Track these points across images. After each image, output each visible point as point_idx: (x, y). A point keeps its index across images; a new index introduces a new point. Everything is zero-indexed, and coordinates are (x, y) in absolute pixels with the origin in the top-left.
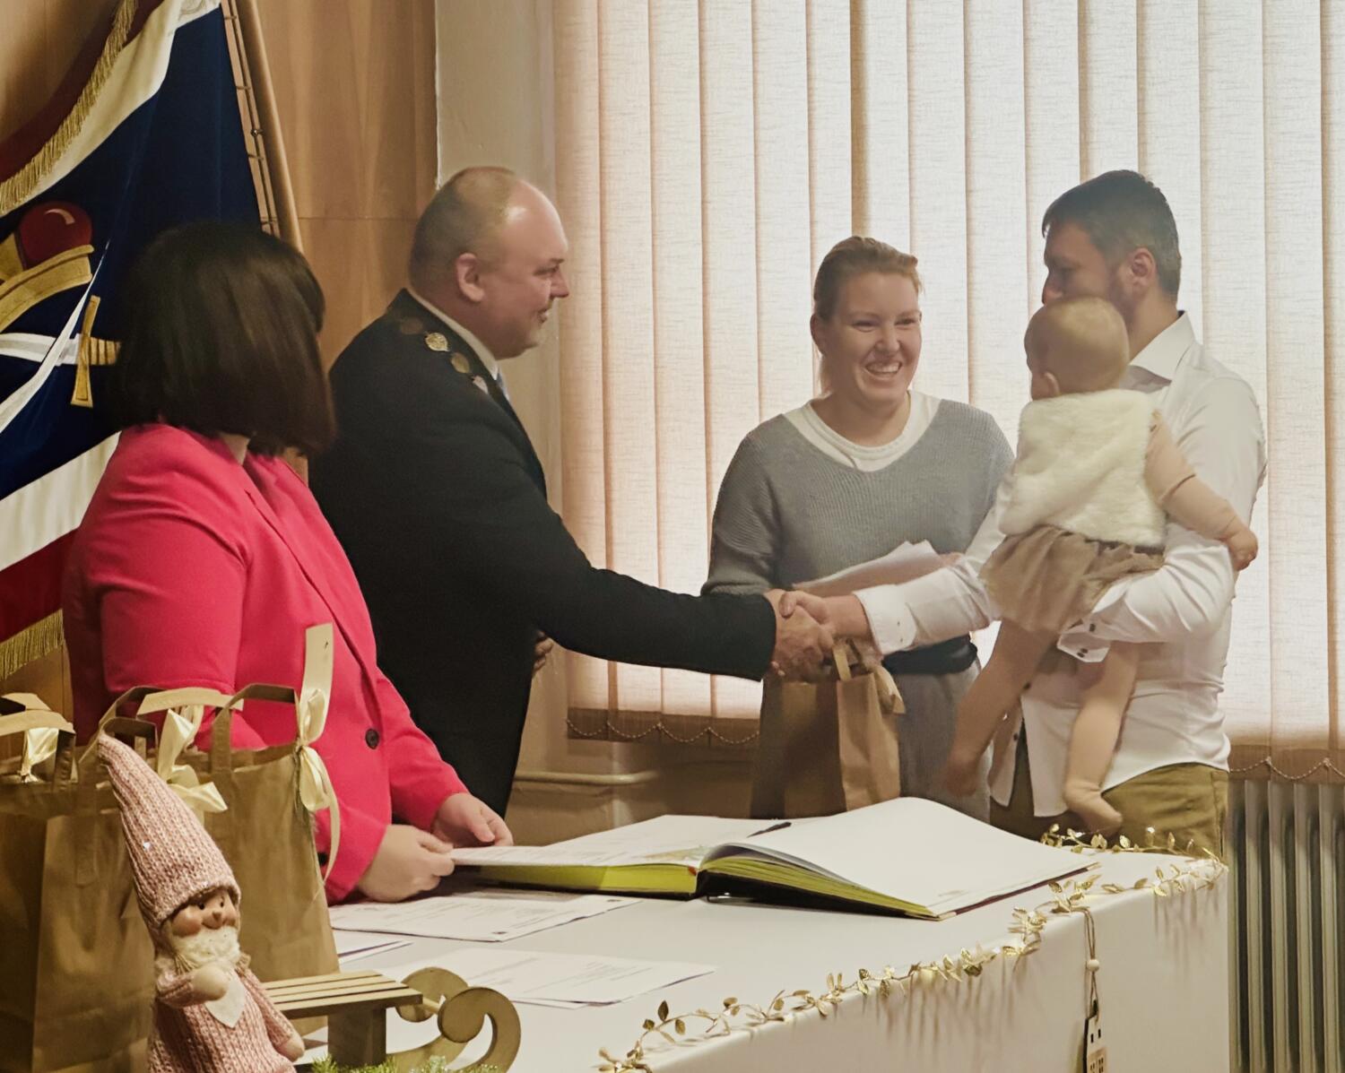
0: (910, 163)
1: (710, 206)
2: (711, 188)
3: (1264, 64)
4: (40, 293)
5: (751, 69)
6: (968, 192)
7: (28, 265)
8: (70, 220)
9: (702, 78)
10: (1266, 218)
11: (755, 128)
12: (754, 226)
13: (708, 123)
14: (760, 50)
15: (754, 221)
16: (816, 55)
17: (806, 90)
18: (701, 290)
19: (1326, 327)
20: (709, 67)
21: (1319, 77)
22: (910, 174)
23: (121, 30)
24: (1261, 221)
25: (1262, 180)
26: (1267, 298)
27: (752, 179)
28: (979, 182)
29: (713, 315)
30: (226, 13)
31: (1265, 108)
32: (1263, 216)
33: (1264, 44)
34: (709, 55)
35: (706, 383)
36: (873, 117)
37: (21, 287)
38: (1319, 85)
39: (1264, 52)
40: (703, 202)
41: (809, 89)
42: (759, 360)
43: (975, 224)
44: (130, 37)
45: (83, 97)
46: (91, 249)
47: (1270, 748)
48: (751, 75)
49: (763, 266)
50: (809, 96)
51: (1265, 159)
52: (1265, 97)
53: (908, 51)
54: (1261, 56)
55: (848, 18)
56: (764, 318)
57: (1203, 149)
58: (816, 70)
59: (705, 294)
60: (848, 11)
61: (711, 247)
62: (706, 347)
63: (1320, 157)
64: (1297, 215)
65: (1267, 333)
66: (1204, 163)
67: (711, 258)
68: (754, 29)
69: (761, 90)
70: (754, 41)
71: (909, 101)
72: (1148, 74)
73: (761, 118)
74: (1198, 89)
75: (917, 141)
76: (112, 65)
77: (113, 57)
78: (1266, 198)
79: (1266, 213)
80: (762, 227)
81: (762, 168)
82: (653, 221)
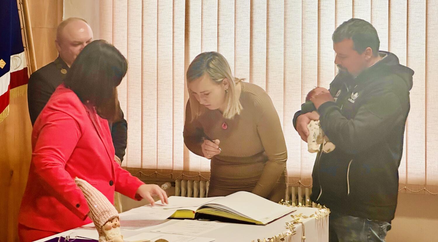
0: (202, 17)
6: (218, 25)
12: (157, 33)
13: (144, 4)
15: (156, 31)
19: (318, 64)
22: (202, 20)
26: (302, 56)
27: (156, 20)
28: (221, 22)
32: (301, 34)
35: (142, 76)
40: (142, 26)
42: (157, 70)
43: (220, 34)
47: (300, 178)
51: (302, 18)
52: (302, 2)
56: (159, 58)
57: (285, 15)
61: (144, 38)
63: (317, 18)
64: (311, 34)
65: (302, 65)
66: (285, 19)
67: (144, 41)
75: (204, 11)
78: (302, 29)
80: (159, 33)
81: (159, 17)
82: (128, 31)
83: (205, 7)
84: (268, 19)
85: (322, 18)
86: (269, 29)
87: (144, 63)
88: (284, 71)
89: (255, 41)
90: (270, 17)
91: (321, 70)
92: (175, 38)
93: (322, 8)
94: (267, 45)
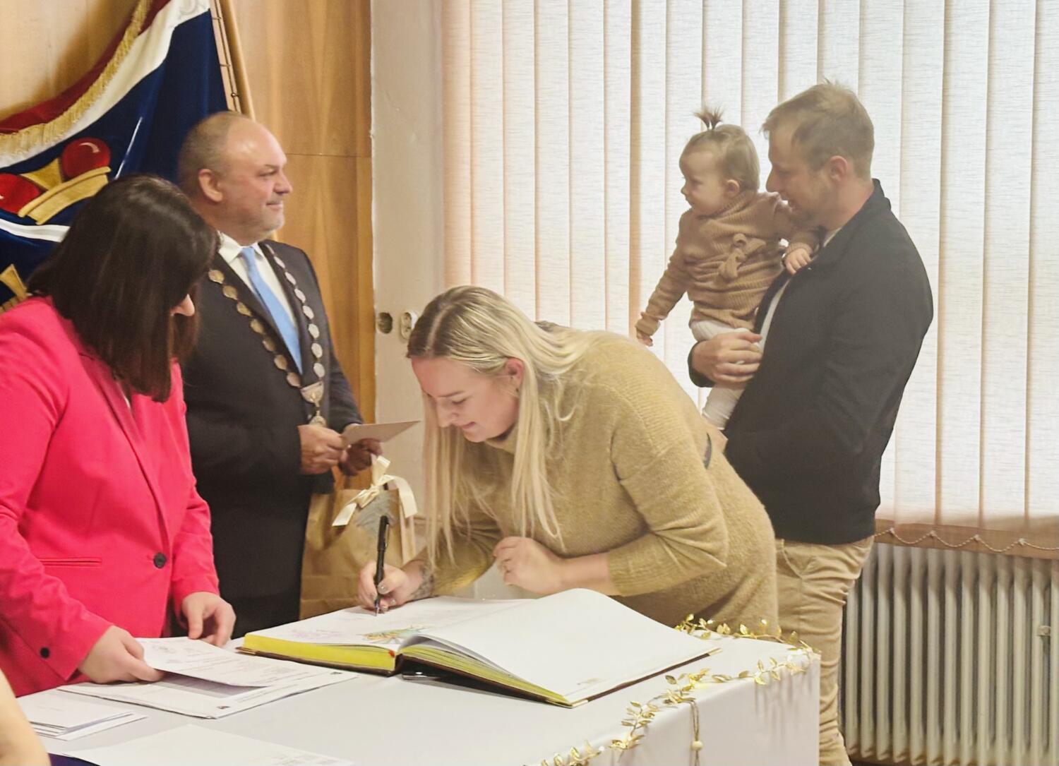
1: (540, 150)
2: (541, 139)
3: (903, 54)
4: (72, 199)
5: (567, 59)
7: (67, 177)
8: (96, 150)
9: (536, 65)
10: (901, 161)
11: (570, 98)
12: (568, 164)
13: (540, 95)
14: (573, 46)
15: (568, 161)
17: (603, 73)
18: (534, 206)
21: (941, 63)
23: (136, 24)
24: (897, 163)
25: (899, 135)
27: (567, 133)
29: (541, 222)
30: (214, 15)
31: (903, 85)
33: (904, 40)
35: (537, 266)
36: (645, 92)
37: (60, 194)
38: (942, 69)
39: (904, 46)
40: (536, 148)
41: (605, 72)
42: (571, 252)
44: (144, 28)
45: (108, 68)
46: (108, 170)
48: (567, 63)
49: (574, 190)
50: (605, 77)
53: (667, 47)
54: (901, 49)
55: (629, 25)
56: (574, 225)
58: (610, 61)
59: (536, 208)
60: (630, 20)
61: (541, 178)
62: (536, 242)
67: (541, 185)
68: (570, 33)
71: (667, 81)
74: (857, 71)
76: (130, 48)
77: (130, 42)
79: (901, 157)
80: (573, 166)
81: (574, 126)
92: (610, 176)
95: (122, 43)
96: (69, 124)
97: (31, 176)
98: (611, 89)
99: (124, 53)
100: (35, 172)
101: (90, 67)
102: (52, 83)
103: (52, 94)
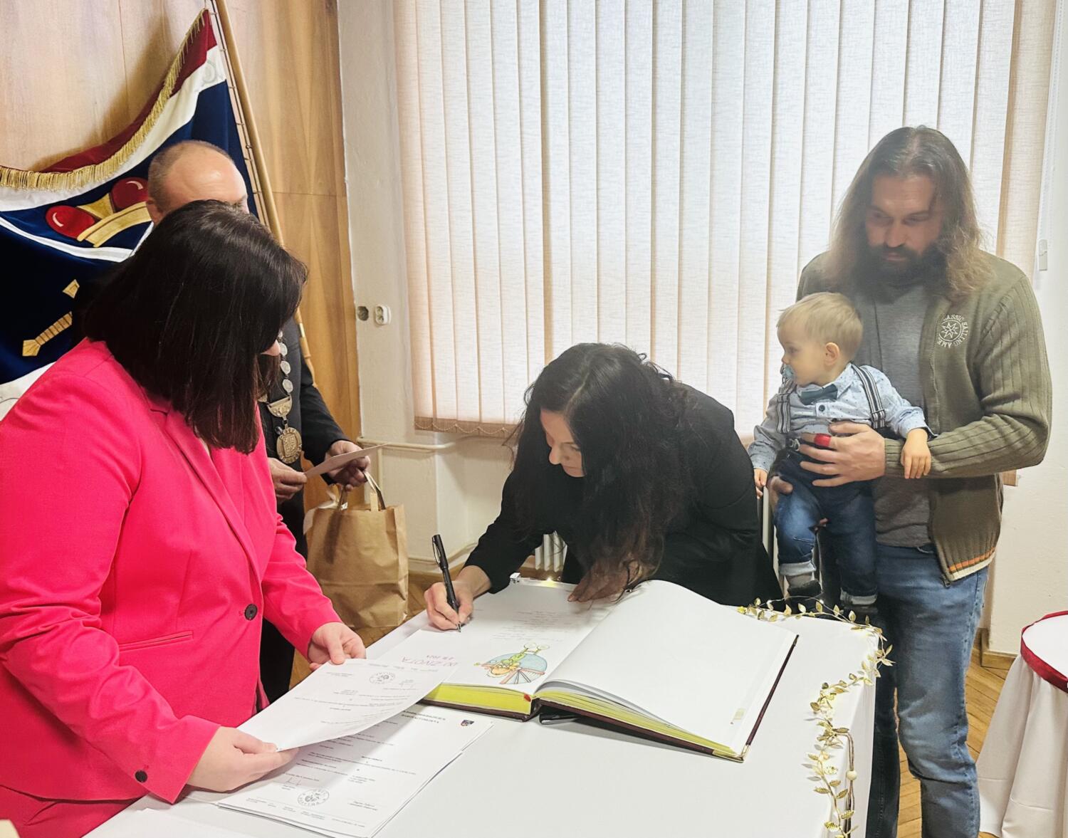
0: (570, 175)
2: (475, 184)
4: (122, 226)
5: (493, 128)
6: (598, 189)
7: (117, 210)
8: (140, 187)
9: (470, 132)
11: (496, 157)
13: (475, 153)
14: (498, 119)
15: (495, 201)
16: (524, 121)
20: (473, 126)
22: (570, 180)
23: (168, 88)
24: (738, 205)
26: (740, 241)
27: (495, 181)
28: (603, 184)
30: (229, 84)
31: (743, 150)
32: (740, 202)
33: (744, 118)
34: (473, 121)
35: (476, 275)
36: (552, 152)
37: (112, 222)
38: (770, 139)
39: (743, 122)
40: (472, 192)
41: (521, 138)
42: (500, 265)
43: (601, 205)
44: (174, 92)
45: (146, 123)
49: (501, 222)
50: (521, 141)
51: (742, 175)
52: (743, 145)
53: (570, 119)
54: (741, 125)
57: (712, 170)
58: (525, 130)
59: (474, 235)
61: (476, 213)
63: (769, 174)
64: (757, 202)
65: (740, 257)
67: (476, 218)
69: (498, 138)
70: (495, 114)
71: (570, 145)
72: (685, 133)
73: (499, 152)
75: (573, 164)
76: (163, 107)
77: (164, 102)
78: (742, 194)
80: (500, 205)
81: (499, 175)
82: (449, 200)
83: (574, 158)
84: (682, 178)
85: (777, 174)
86: (685, 195)
87: (478, 254)
88: (710, 267)
89: (659, 216)
90: (685, 175)
91: (773, 266)
92: (527, 213)
93: (777, 155)
94: (681, 223)
95: (157, 102)
96: (116, 165)
97: (87, 208)
98: (526, 150)
99: (159, 111)
100: (90, 205)
101: (131, 122)
102: (99, 133)
103: (100, 143)
